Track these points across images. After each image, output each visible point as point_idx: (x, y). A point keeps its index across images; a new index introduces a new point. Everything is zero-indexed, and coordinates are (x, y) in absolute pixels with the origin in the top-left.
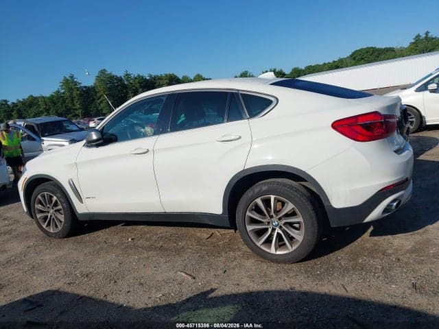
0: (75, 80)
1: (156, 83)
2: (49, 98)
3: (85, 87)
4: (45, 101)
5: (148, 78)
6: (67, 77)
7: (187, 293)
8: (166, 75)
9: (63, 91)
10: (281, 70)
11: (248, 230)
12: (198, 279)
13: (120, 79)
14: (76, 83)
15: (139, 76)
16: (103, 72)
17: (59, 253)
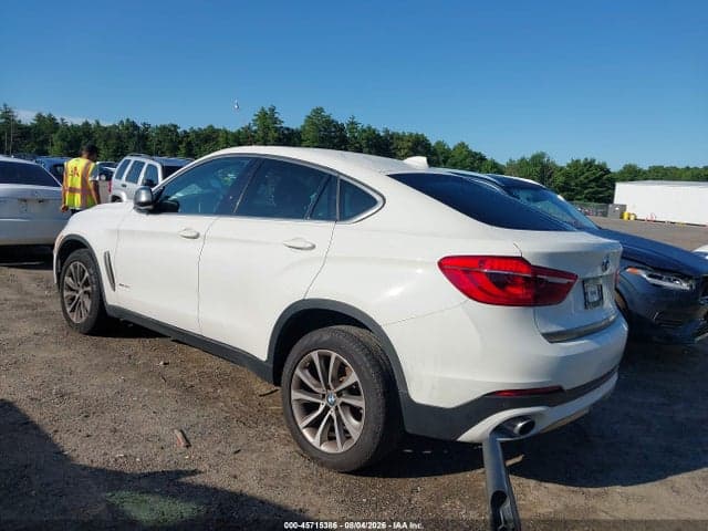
0: (276, 115)
1: (392, 144)
2: (233, 134)
3: (288, 129)
4: (227, 139)
5: (382, 134)
6: (267, 109)
7: (160, 463)
8: (411, 135)
9: (255, 128)
10: (605, 164)
11: (293, 397)
12: (191, 449)
13: (341, 128)
14: (275, 121)
15: (369, 128)
16: (318, 111)
17: (63, 354)
